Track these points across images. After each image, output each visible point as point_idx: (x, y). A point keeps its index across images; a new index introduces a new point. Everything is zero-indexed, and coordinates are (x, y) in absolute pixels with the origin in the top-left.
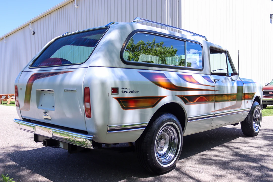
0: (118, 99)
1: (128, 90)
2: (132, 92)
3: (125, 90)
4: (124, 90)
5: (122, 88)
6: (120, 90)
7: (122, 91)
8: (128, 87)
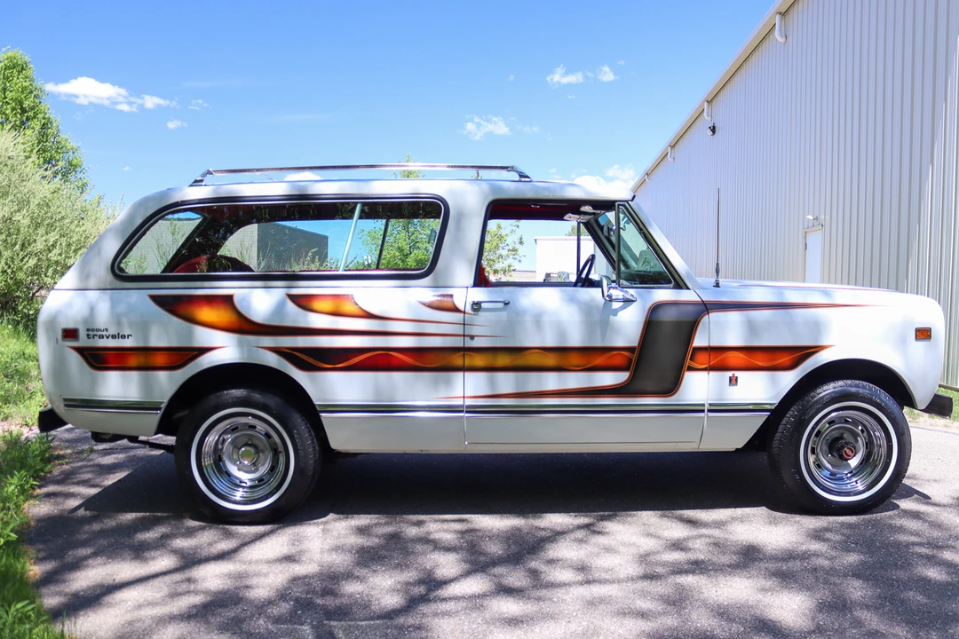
0: (80, 350)
1: (104, 333)
2: (114, 337)
3: (95, 333)
4: (90, 333)
5: (88, 330)
6: (82, 334)
7: (88, 335)
8: (102, 327)
